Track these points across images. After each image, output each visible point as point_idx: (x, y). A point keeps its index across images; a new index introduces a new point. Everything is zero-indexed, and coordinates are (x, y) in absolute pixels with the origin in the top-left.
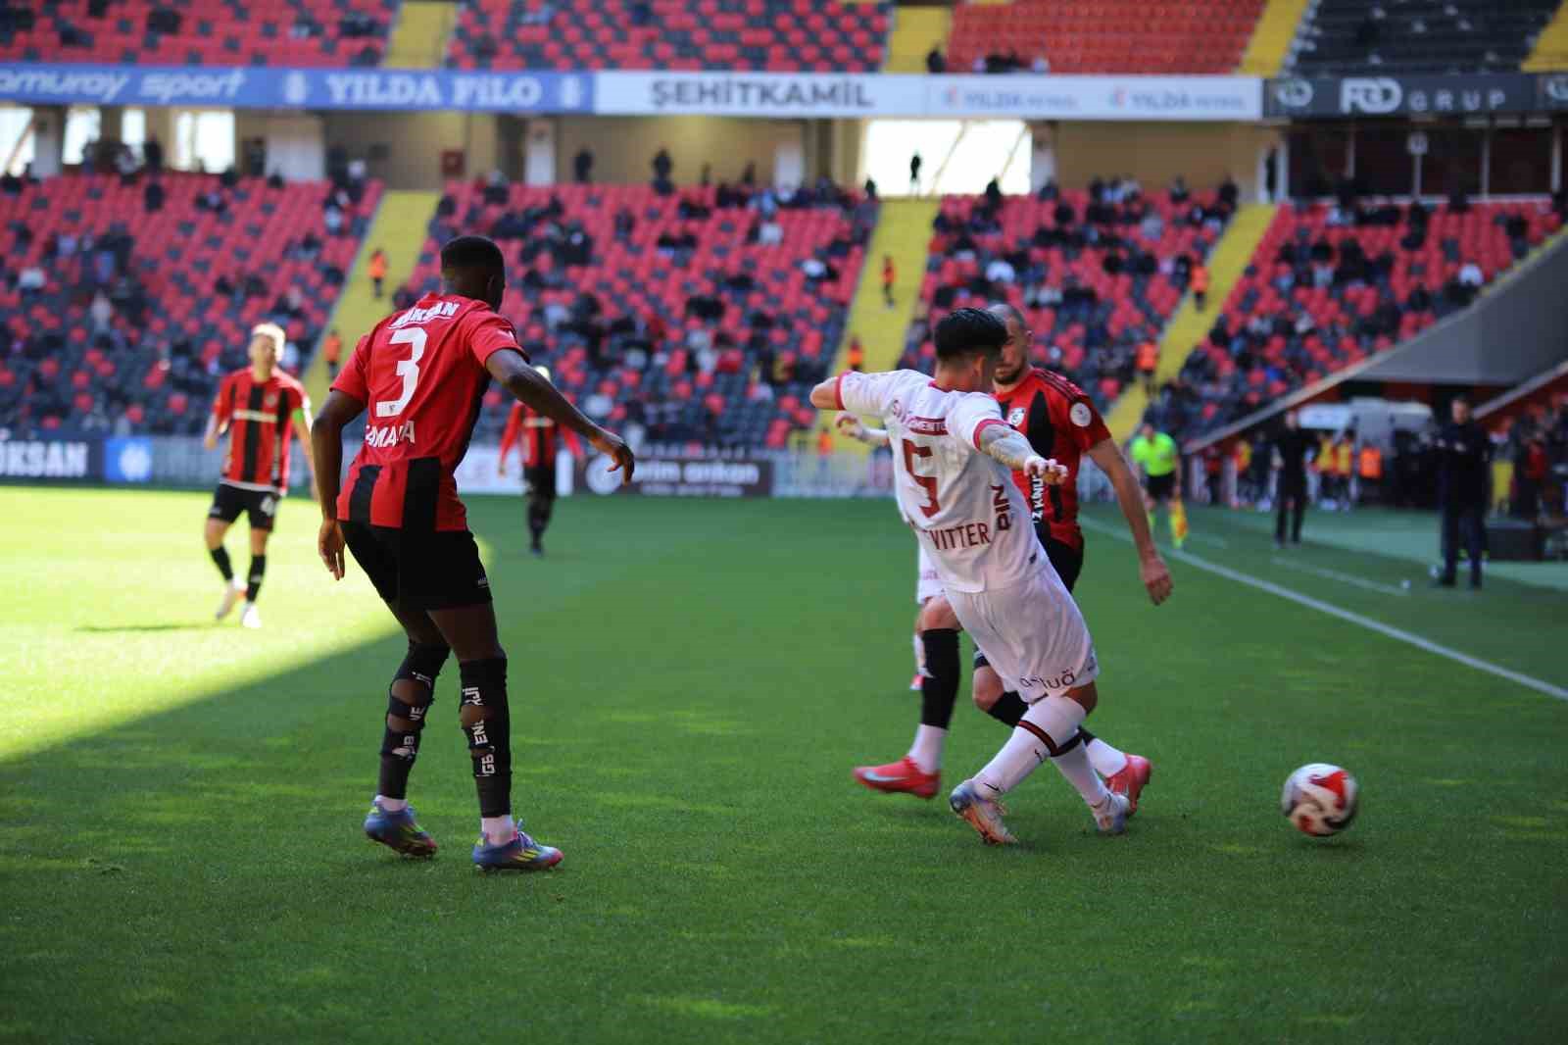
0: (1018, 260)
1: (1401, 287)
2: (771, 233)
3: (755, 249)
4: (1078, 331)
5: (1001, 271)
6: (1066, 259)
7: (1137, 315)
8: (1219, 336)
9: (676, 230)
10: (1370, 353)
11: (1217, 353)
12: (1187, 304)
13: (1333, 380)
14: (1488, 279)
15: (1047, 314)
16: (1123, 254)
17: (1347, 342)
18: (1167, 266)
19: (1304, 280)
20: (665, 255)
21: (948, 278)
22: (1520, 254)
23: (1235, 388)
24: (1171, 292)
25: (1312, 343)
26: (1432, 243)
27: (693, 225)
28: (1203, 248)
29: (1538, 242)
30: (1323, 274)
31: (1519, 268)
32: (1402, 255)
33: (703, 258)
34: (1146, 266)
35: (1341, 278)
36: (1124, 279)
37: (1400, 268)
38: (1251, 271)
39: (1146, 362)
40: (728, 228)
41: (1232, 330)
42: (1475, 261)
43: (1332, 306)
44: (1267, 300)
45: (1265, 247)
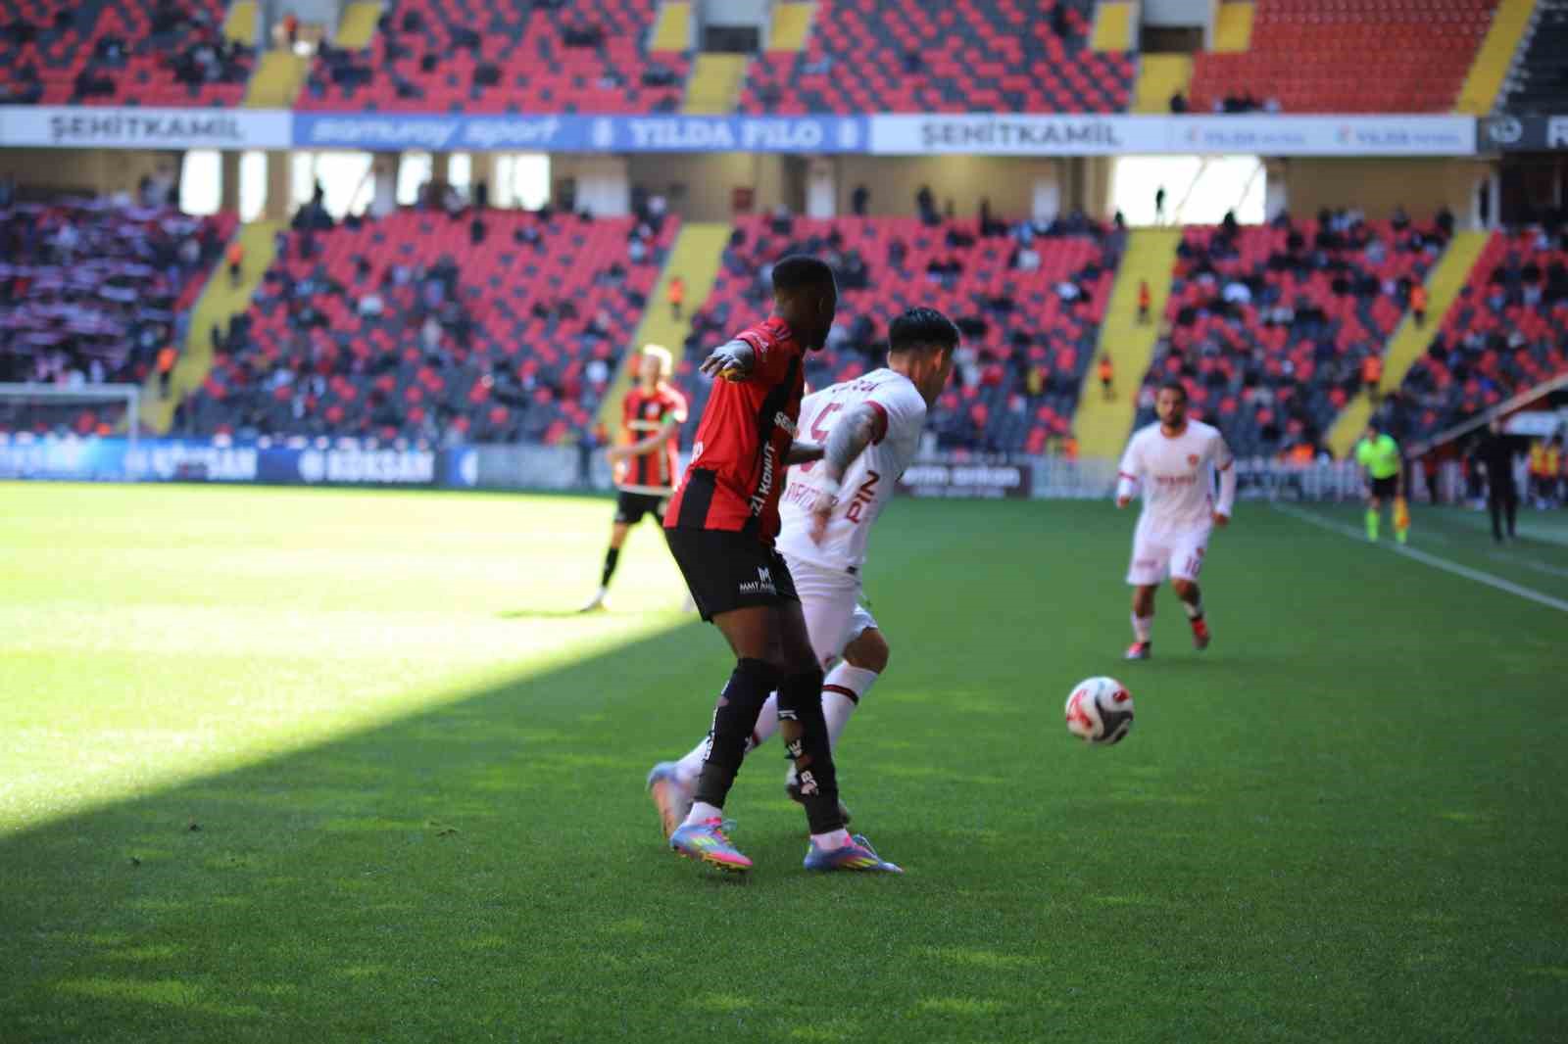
0: (1253, 283)
2: (1029, 259)
3: (1014, 275)
4: (1308, 347)
5: (1238, 292)
6: (1297, 281)
7: (1362, 333)
8: (1437, 350)
9: (943, 257)
11: (1436, 367)
12: (1408, 322)
13: (1543, 389)
15: (1280, 332)
16: (1349, 277)
17: (1554, 355)
18: (1389, 287)
19: (1515, 300)
20: (934, 280)
21: (1190, 299)
23: (1452, 396)
24: (1394, 311)
25: (1522, 357)
27: (960, 253)
28: (1423, 271)
30: (1532, 294)
33: (969, 283)
34: (1369, 287)
35: (1548, 298)
36: (1350, 301)
38: (1466, 292)
39: (1371, 373)
40: (990, 254)
41: (1449, 345)
43: (1541, 324)
44: (1481, 317)
45: (1479, 269)
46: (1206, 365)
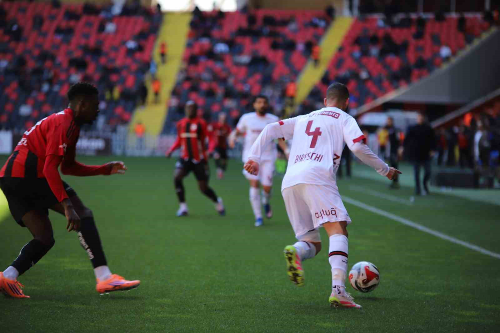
0: (230, 43)
1: (412, 56)
2: (111, 27)
3: (103, 35)
4: (258, 77)
5: (221, 48)
6: (253, 42)
7: (287, 71)
8: (325, 80)
9: (64, 24)
10: (396, 88)
11: (324, 88)
12: (310, 65)
13: (380, 101)
14: (454, 53)
15: (243, 70)
16: (280, 40)
17: (386, 83)
18: (301, 47)
19: (365, 53)
20: (59, 38)
21: (196, 50)
22: (469, 41)
24: (303, 59)
25: (369, 84)
26: (427, 37)
27: (72, 23)
28: (318, 38)
29: (478, 36)
30: (374, 51)
31: (469, 49)
32: (413, 41)
33: (77, 40)
34: (290, 46)
35: (383, 53)
36: (280, 53)
37: (411, 48)
38: (341, 50)
39: (291, 92)
40: (89, 24)
41: (332, 77)
42: (448, 45)
43: (379, 66)
44: (349, 63)
45: (347, 38)
46: (204, 86)
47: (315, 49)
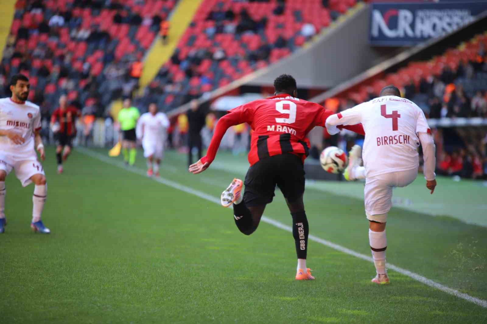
0: (67, 16)
1: (271, 35)
4: (99, 55)
5: (57, 20)
6: (91, 14)
7: (131, 48)
8: (175, 59)
10: (254, 70)
11: (174, 69)
12: (158, 41)
13: (236, 84)
14: (318, 32)
15: (82, 46)
16: (124, 14)
17: (243, 64)
18: (147, 22)
19: (220, 30)
21: (26, 23)
22: (334, 18)
23: (183, 86)
24: (150, 36)
25: (225, 64)
26: (288, 12)
28: (168, 11)
29: (343, 12)
30: (230, 27)
31: (334, 27)
32: (272, 18)
35: (240, 30)
36: (124, 28)
37: (271, 25)
38: (193, 25)
39: (136, 72)
41: (182, 56)
42: (310, 22)
43: (235, 44)
44: (201, 41)
45: (200, 12)
46: (37, 64)
47: (164, 25)
